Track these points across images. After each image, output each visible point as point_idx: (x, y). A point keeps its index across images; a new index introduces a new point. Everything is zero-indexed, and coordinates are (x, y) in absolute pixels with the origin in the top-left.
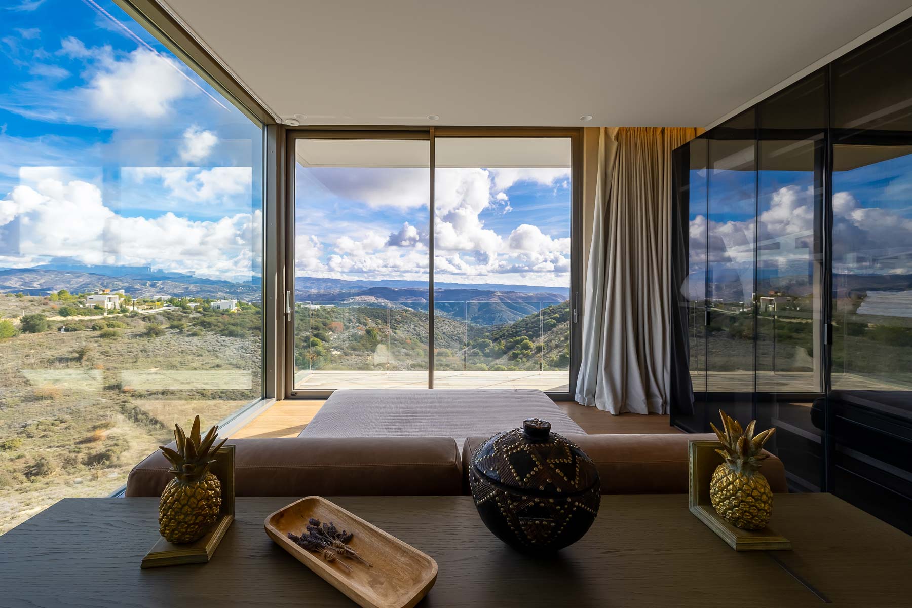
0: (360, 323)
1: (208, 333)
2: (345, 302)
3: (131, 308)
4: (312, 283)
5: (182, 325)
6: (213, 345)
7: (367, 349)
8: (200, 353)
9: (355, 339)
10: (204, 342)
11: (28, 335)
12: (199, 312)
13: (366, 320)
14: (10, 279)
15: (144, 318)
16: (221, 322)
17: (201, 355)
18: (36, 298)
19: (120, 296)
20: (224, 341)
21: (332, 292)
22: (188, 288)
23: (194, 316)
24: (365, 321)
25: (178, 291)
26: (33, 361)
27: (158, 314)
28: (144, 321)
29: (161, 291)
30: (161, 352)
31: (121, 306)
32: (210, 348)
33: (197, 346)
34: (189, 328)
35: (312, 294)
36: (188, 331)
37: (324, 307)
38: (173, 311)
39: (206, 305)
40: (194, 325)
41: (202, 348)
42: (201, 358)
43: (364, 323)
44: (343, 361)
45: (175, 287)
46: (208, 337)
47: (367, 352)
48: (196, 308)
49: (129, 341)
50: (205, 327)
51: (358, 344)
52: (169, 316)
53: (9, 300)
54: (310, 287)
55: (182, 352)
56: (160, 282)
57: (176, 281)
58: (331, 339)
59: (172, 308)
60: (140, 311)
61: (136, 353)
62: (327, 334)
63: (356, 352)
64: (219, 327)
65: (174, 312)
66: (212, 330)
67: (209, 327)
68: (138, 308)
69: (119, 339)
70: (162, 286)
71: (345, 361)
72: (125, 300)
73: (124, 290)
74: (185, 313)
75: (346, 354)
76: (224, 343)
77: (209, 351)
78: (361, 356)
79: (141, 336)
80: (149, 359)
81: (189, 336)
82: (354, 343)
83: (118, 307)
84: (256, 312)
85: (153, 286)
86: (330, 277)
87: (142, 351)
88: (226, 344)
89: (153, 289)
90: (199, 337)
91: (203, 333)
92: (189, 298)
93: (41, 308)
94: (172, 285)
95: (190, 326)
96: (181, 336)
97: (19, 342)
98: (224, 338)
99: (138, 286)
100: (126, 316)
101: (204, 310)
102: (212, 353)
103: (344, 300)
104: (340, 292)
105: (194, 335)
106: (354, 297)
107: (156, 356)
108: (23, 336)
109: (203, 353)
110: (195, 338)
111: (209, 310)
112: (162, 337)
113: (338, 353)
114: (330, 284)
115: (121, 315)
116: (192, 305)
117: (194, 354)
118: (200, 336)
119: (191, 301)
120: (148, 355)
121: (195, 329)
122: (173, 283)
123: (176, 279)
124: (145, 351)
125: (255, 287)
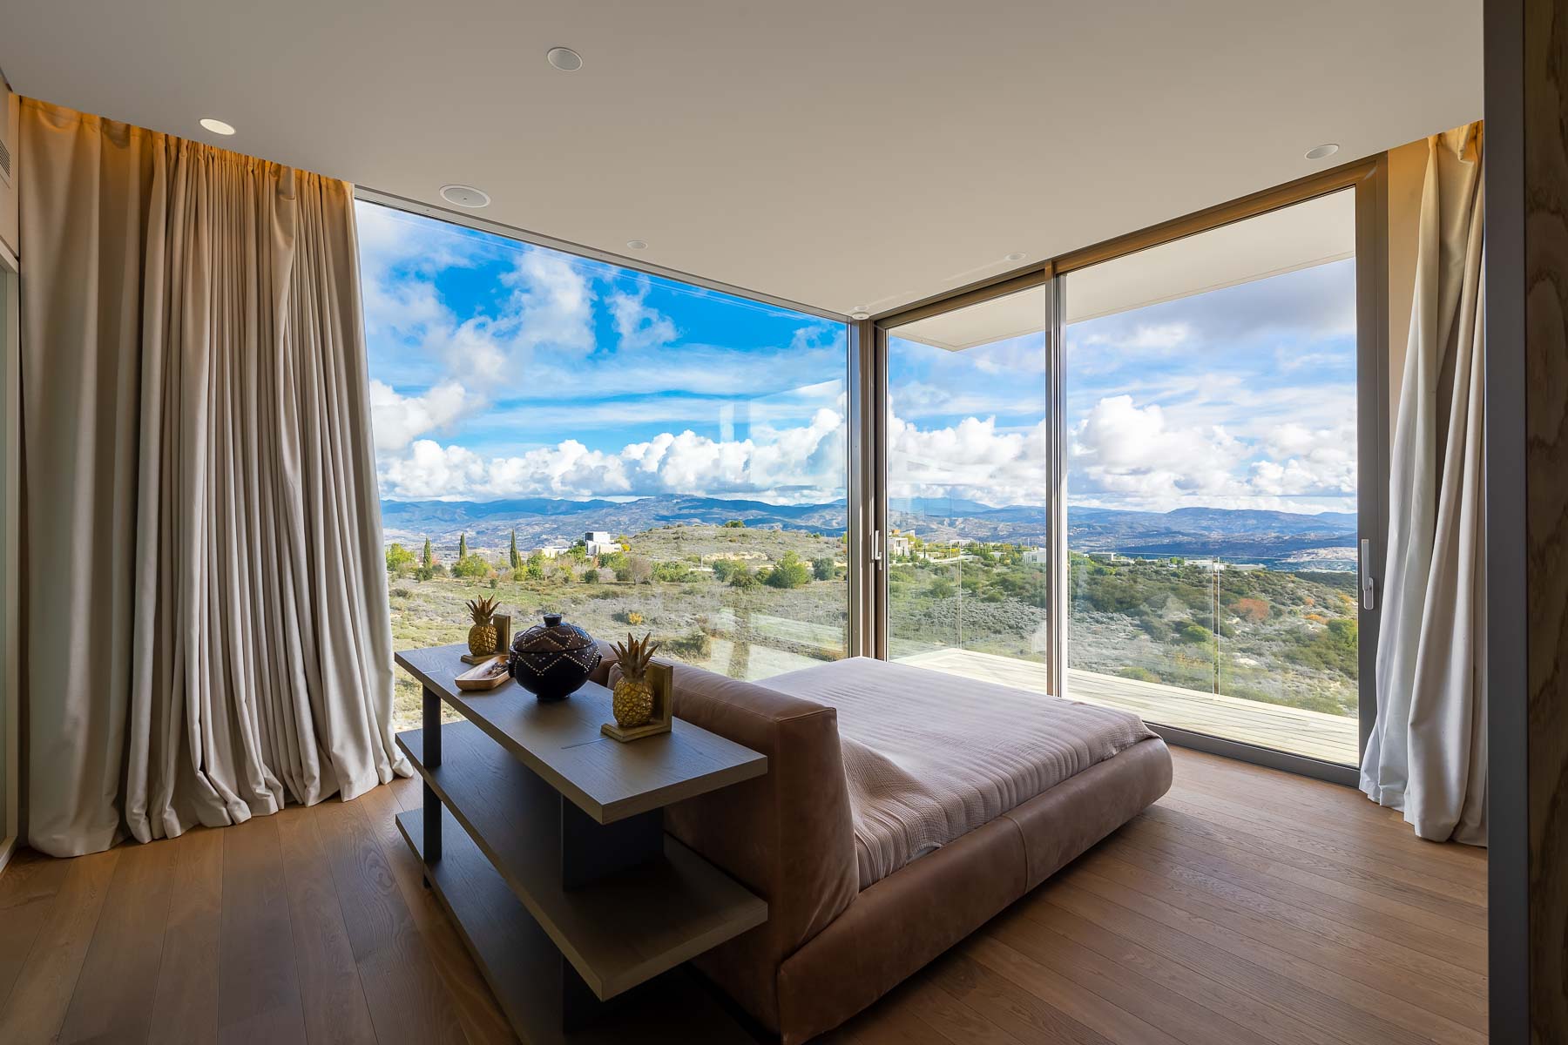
0: (1327, 608)
1: (1011, 599)
2: (1289, 560)
3: (922, 556)
4: (1212, 519)
5: (975, 584)
6: (1016, 618)
7: (1327, 663)
8: (998, 628)
9: (1298, 640)
10: (1005, 612)
11: (818, 582)
12: (1006, 565)
13: (1342, 600)
14: (813, 517)
15: (936, 570)
16: (1029, 583)
17: (1000, 632)
18: (831, 539)
19: (910, 538)
20: (1033, 613)
21: (1258, 536)
22: (996, 529)
23: (999, 571)
24: (1339, 603)
25: (984, 533)
26: (821, 613)
27: (952, 565)
28: (936, 574)
29: (963, 535)
30: (948, 621)
31: (911, 552)
32: (1013, 622)
33: (994, 617)
34: (985, 588)
35: (1211, 540)
36: (983, 593)
37: (1235, 568)
38: (970, 562)
39: (1017, 555)
40: (992, 585)
41: (1001, 622)
42: (999, 636)
43: (1336, 607)
44: (1262, 681)
45: (979, 527)
46: (1011, 605)
47: (1328, 672)
48: (1001, 560)
49: (913, 600)
50: (1006, 589)
51: (1306, 650)
52: (966, 569)
53: (809, 541)
54: (1208, 528)
55: (974, 623)
56: (960, 520)
57: (980, 518)
58: (1237, 632)
59: (971, 558)
60: (932, 561)
61: (919, 617)
62: (1227, 622)
63: (1298, 667)
64: (1027, 591)
65: (972, 564)
66: (1016, 595)
67: (1013, 590)
68: (930, 555)
69: (902, 596)
70: (962, 526)
71: (1268, 682)
72: (915, 545)
73: (913, 531)
74: (986, 565)
75: (1271, 668)
76: (1032, 617)
77: (1010, 627)
78: (1311, 678)
79: (924, 594)
80: (934, 628)
81: (983, 601)
82: (1295, 647)
83: (907, 554)
84: (1095, 571)
85: (952, 524)
86: (1255, 508)
87: (925, 615)
88: (1036, 619)
89: (952, 530)
90: (998, 605)
91: (1003, 598)
92: (993, 544)
93: (834, 552)
94: (976, 523)
95: (987, 586)
96: (973, 599)
97: (810, 589)
98: (1034, 609)
99: (934, 526)
100: (915, 566)
101: (1013, 563)
102: (1014, 630)
103: (1289, 556)
104: (1278, 537)
105: (992, 599)
106: (1316, 550)
107: (941, 624)
108: (814, 582)
109: (1002, 629)
110: (993, 604)
111: (1020, 563)
112: (951, 599)
113: (1253, 662)
114: (1255, 522)
115: (910, 564)
116: (997, 555)
117: (989, 629)
118: (999, 603)
119: (995, 548)
120: (932, 623)
121: (994, 591)
122: (976, 521)
123: (980, 516)
124: (930, 617)
125: (1100, 527)
